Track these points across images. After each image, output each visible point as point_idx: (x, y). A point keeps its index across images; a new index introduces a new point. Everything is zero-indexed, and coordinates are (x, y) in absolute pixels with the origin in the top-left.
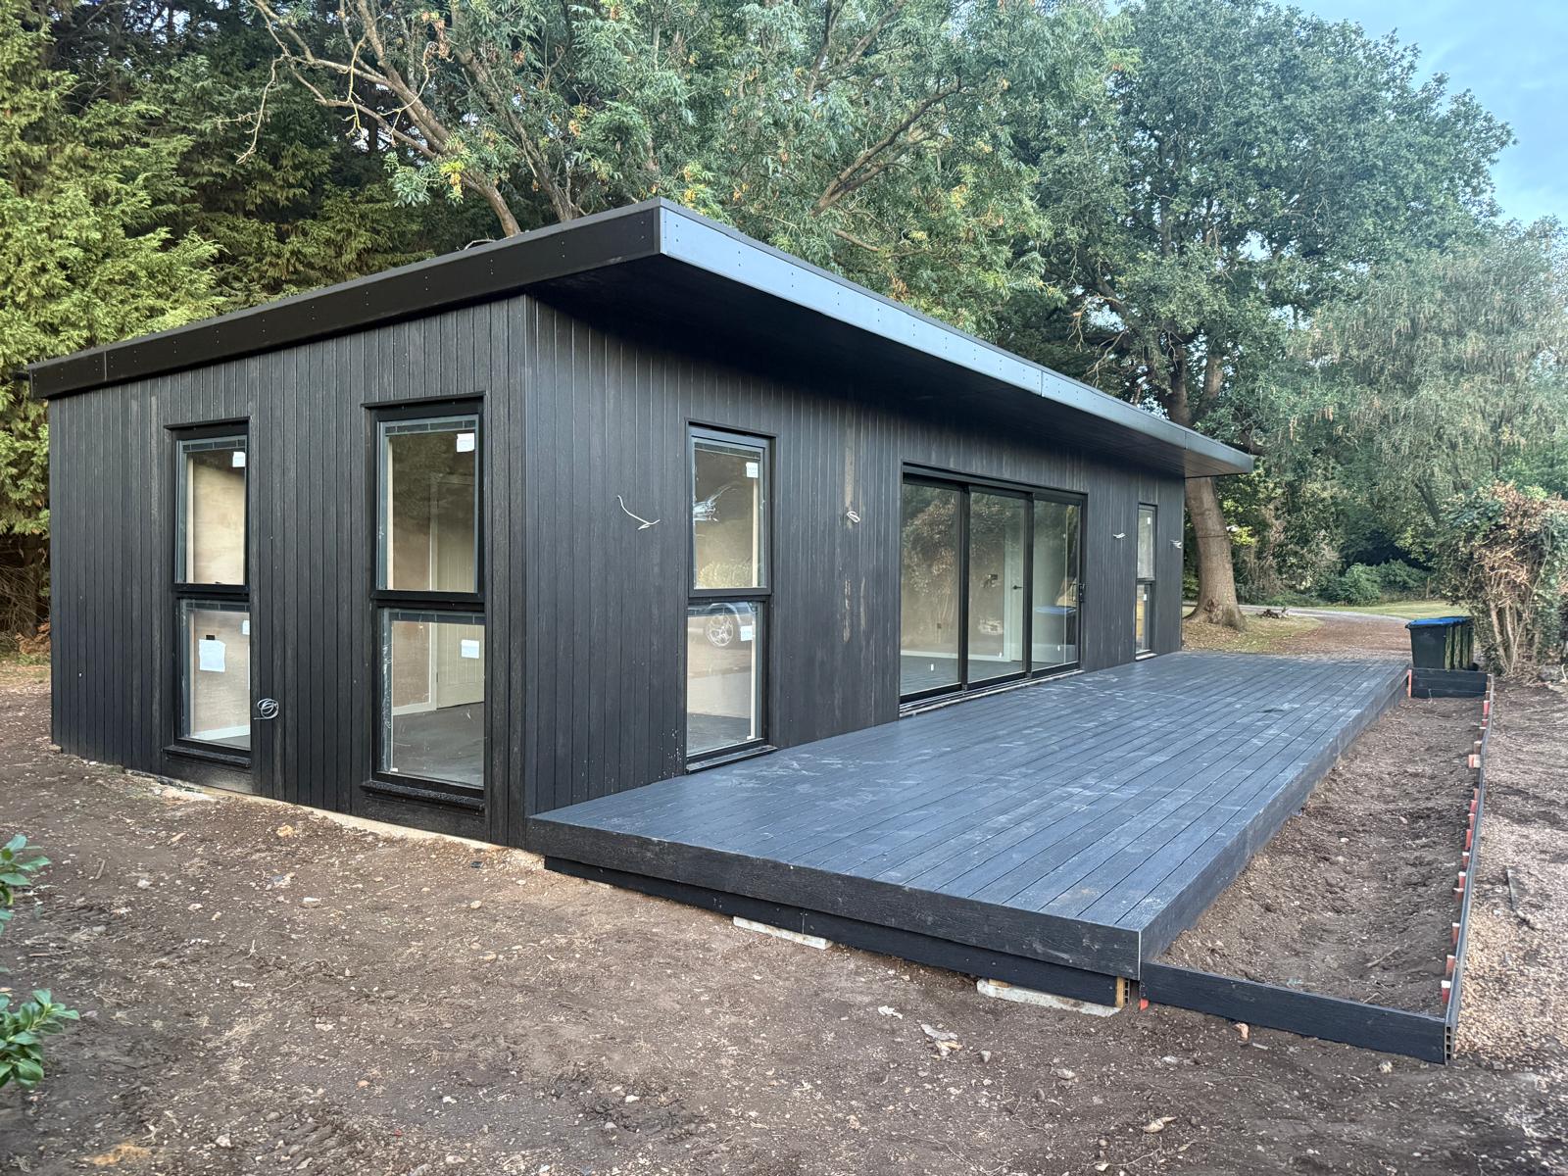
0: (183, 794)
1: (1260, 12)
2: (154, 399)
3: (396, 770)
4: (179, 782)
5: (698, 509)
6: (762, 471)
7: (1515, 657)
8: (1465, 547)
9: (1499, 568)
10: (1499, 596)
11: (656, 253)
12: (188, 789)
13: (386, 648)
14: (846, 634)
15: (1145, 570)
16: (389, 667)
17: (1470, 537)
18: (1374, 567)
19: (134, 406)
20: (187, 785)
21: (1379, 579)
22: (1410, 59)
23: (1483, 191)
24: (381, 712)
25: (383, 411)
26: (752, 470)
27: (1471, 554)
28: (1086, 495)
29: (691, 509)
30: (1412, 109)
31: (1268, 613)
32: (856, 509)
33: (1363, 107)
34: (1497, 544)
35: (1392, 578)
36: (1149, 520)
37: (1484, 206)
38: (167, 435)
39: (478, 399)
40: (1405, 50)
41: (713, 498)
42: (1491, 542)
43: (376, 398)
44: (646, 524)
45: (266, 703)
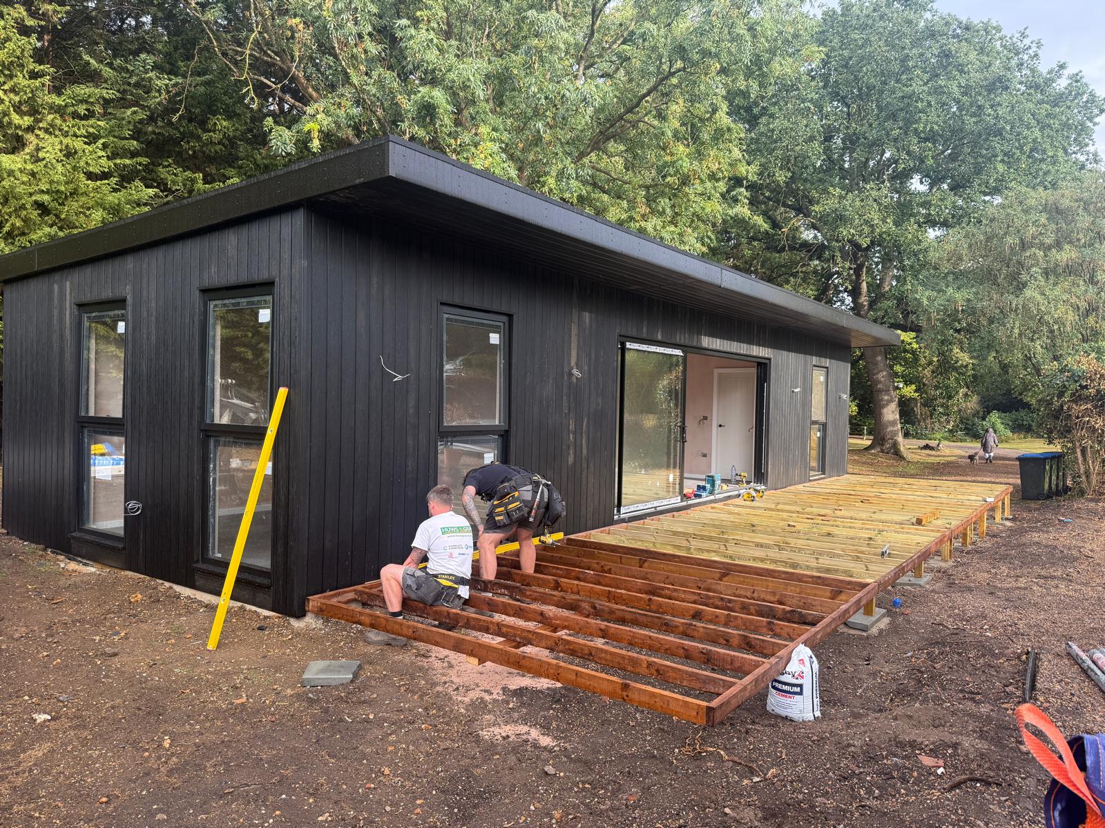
0: (80, 568)
1: (928, 15)
2: (68, 283)
3: (220, 555)
4: (79, 559)
5: (447, 367)
6: (502, 339)
7: (1094, 482)
8: (1058, 402)
9: (1083, 416)
10: (1082, 438)
11: (387, 175)
12: (85, 564)
13: (212, 466)
14: (571, 459)
15: (818, 414)
16: (214, 480)
17: (1061, 395)
18: (1007, 414)
19: (56, 287)
20: (85, 561)
21: (1010, 423)
22: (1035, 49)
23: (1087, 145)
24: (208, 512)
25: (210, 293)
26: (494, 338)
27: (1062, 406)
28: (770, 359)
29: (442, 366)
30: (1037, 86)
31: (927, 447)
32: (578, 366)
33: (998, 85)
34: (1081, 400)
35: (1020, 422)
36: (822, 379)
37: (1091, 155)
38: (75, 310)
39: (271, 284)
40: (1032, 43)
41: (461, 358)
42: (1077, 398)
43: (206, 284)
44: (399, 378)
45: (132, 504)
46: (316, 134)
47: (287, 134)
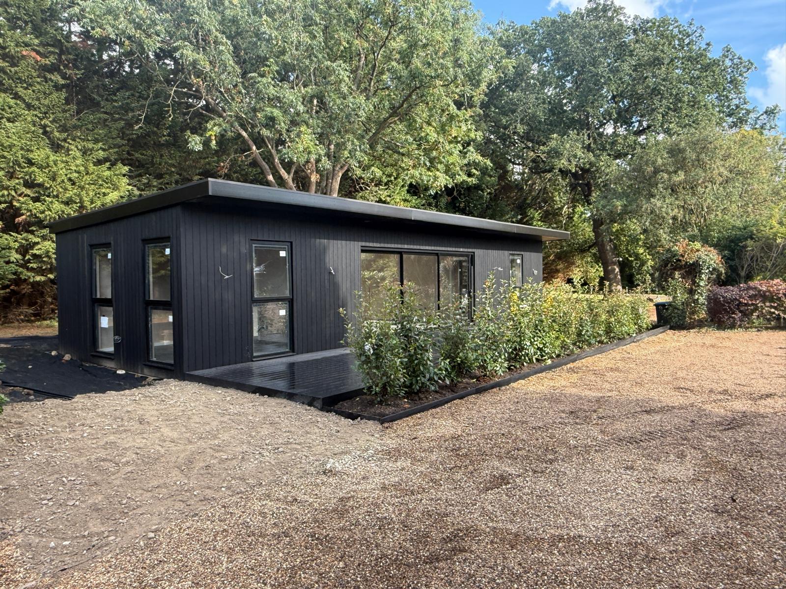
2: (85, 235)
3: (155, 359)
5: (256, 269)
6: (288, 253)
11: (208, 195)
13: (150, 319)
16: (151, 325)
19: (80, 236)
24: (149, 339)
25: (146, 241)
26: (283, 254)
28: (473, 252)
29: (253, 269)
36: (518, 261)
38: (89, 247)
40: (697, 28)
41: (263, 265)
43: (144, 237)
44: (227, 277)
45: (116, 337)
46: (213, 138)
47: (197, 138)
